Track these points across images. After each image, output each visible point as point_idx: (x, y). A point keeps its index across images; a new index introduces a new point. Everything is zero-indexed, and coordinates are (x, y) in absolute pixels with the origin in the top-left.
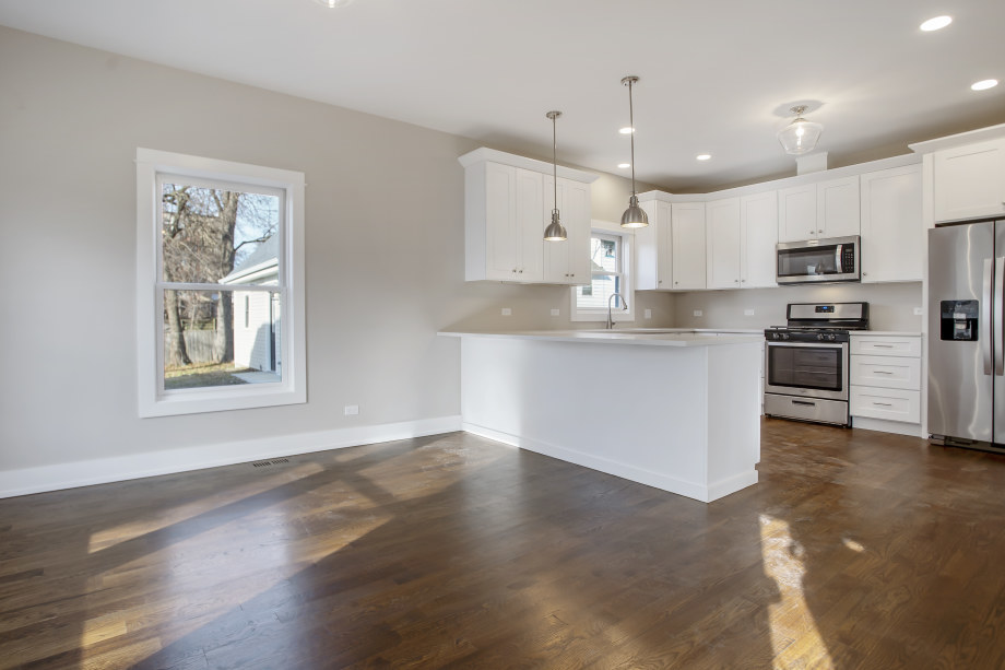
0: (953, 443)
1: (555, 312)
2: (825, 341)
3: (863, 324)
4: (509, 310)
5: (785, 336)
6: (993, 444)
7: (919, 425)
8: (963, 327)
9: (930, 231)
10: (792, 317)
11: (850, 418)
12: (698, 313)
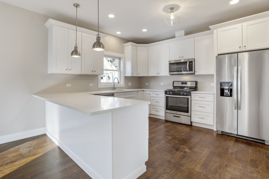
0: (224, 133)
1: (91, 85)
2: (183, 95)
3: (195, 89)
4: (70, 84)
5: (171, 93)
6: (237, 135)
7: (213, 126)
8: (228, 91)
9: (216, 56)
10: (174, 86)
11: (191, 122)
12: (147, 84)
